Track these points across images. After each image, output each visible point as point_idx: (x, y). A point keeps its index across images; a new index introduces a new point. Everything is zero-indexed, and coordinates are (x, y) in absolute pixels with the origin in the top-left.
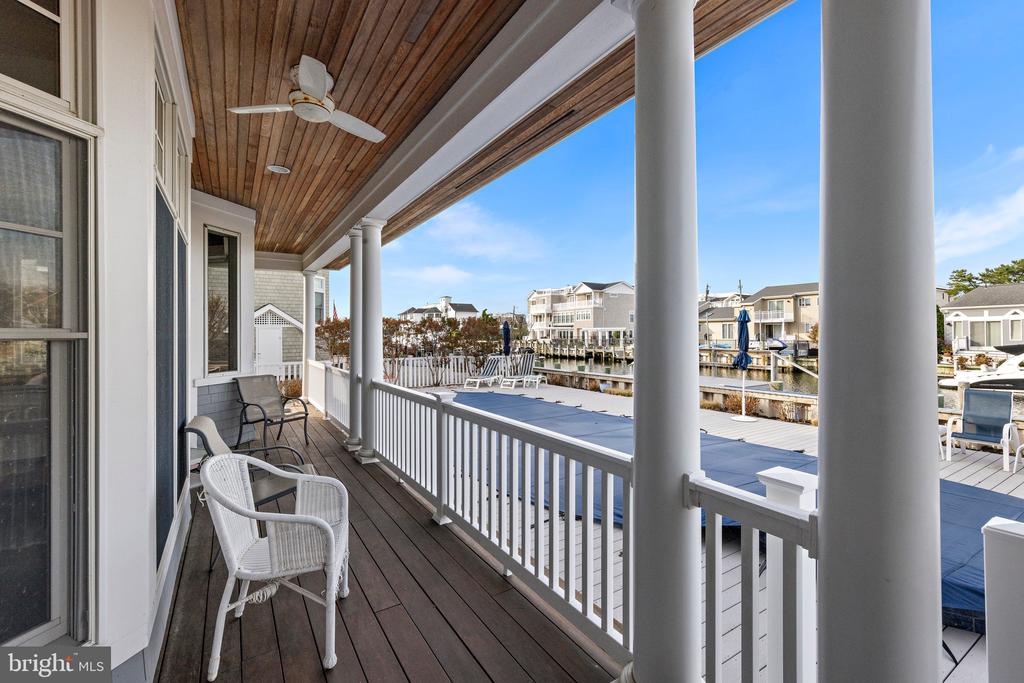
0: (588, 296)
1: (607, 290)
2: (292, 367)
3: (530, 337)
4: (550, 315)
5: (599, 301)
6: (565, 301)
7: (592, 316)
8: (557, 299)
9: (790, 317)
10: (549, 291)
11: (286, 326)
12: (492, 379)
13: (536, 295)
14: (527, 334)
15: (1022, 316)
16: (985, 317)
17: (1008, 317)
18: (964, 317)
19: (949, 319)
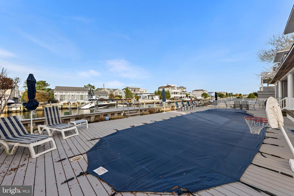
15: (71, 94)
16: (64, 94)
17: (68, 94)
18: (59, 94)
19: (55, 94)
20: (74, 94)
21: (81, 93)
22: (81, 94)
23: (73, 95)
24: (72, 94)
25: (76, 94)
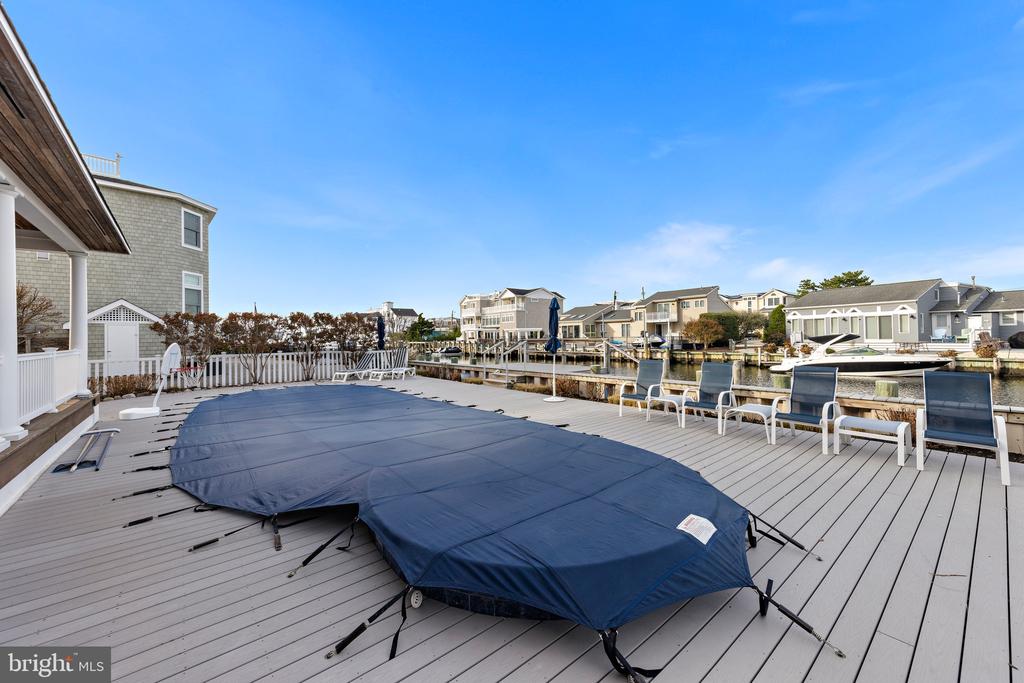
0: (512, 300)
1: (528, 295)
2: (147, 362)
3: (461, 338)
4: (479, 318)
5: (521, 304)
6: (493, 305)
7: (515, 318)
8: (486, 303)
9: (674, 317)
10: (478, 296)
11: (144, 322)
12: (364, 372)
13: (467, 300)
14: (460, 335)
15: (839, 314)
16: (814, 316)
17: (829, 315)
18: (799, 316)
19: (789, 317)
20: (848, 314)
21: (879, 308)
22: (879, 312)
23: (844, 319)
24: (844, 315)
25: (859, 313)
